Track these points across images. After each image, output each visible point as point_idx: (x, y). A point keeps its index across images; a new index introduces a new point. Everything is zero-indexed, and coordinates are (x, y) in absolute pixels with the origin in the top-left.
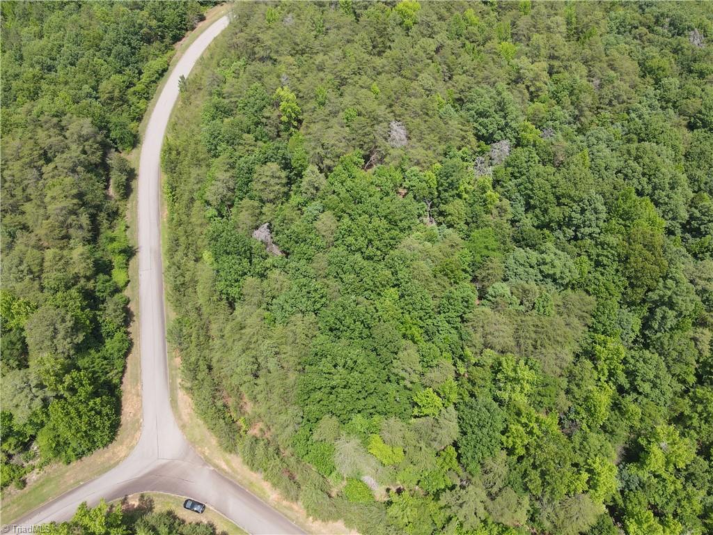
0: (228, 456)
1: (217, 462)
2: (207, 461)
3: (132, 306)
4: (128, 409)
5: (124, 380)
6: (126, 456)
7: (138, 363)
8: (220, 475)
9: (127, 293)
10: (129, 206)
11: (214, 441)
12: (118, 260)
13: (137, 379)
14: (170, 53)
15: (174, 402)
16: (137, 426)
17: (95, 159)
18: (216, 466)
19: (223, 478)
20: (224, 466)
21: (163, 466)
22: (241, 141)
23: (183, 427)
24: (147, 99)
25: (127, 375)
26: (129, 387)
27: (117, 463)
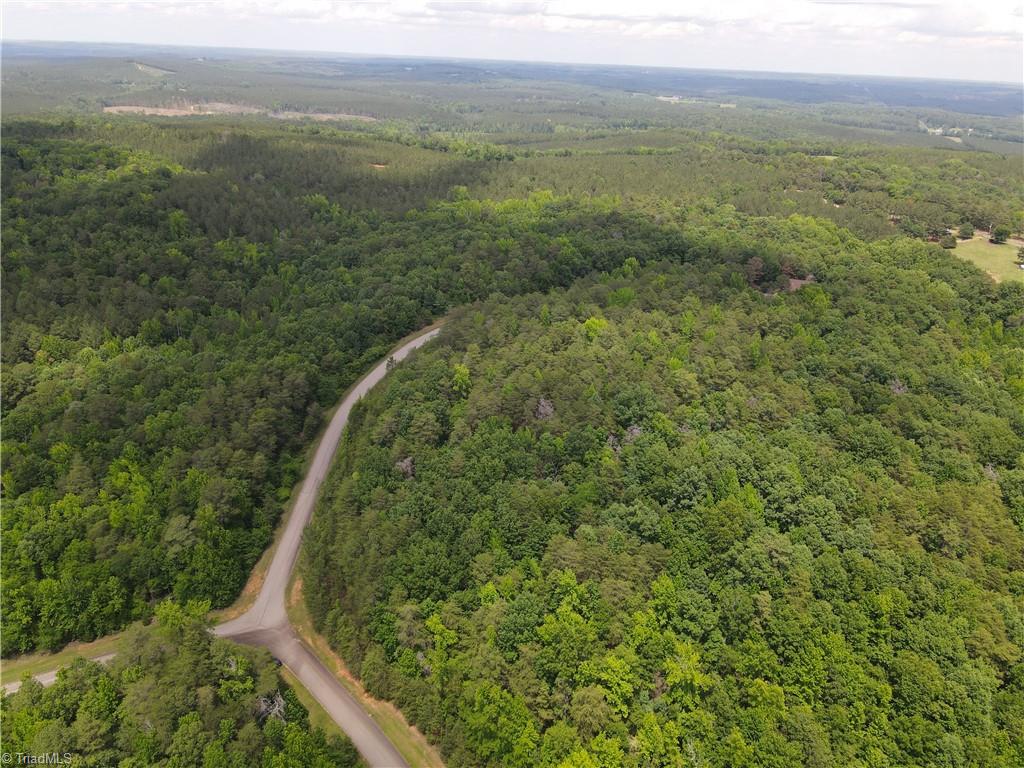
0: (316, 636)
1: (305, 638)
2: (297, 635)
3: (284, 516)
4: (250, 587)
5: (256, 566)
6: (234, 619)
7: (272, 556)
8: (304, 647)
9: (284, 506)
10: (312, 446)
11: (309, 624)
12: (287, 479)
13: (266, 568)
14: (392, 344)
15: (288, 590)
16: (253, 599)
17: (300, 404)
18: (303, 640)
19: (305, 649)
20: (310, 641)
21: (261, 631)
22: (413, 398)
23: (288, 608)
24: (359, 373)
25: (260, 563)
26: (257, 572)
27: (226, 621)
